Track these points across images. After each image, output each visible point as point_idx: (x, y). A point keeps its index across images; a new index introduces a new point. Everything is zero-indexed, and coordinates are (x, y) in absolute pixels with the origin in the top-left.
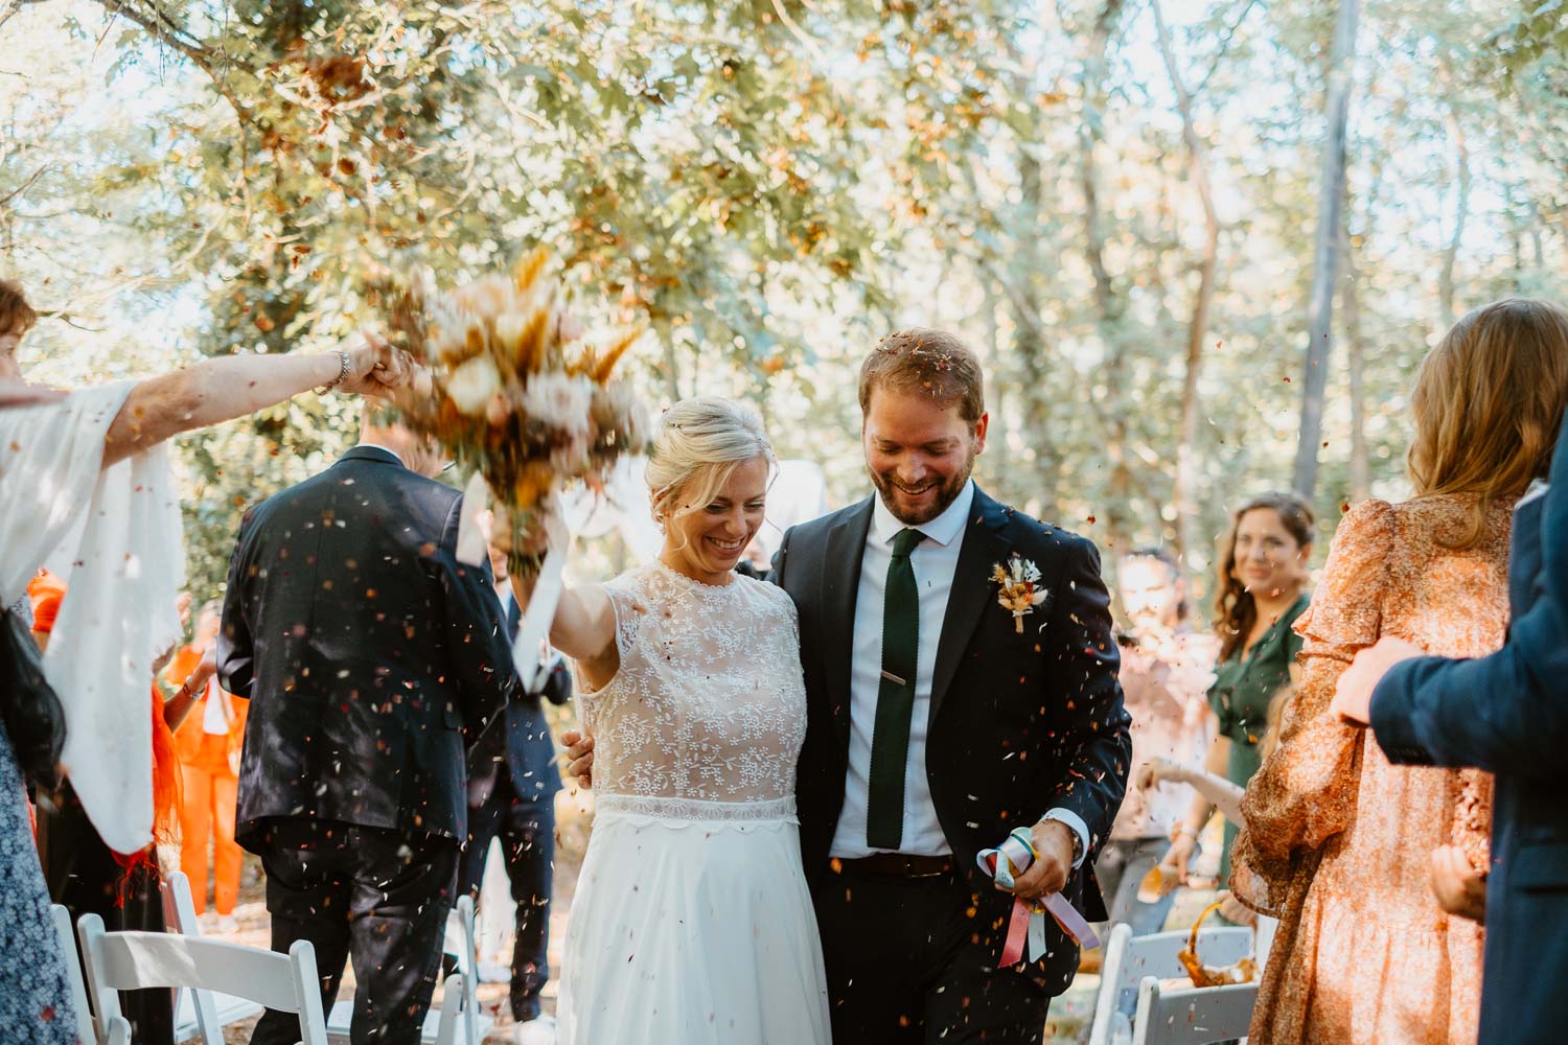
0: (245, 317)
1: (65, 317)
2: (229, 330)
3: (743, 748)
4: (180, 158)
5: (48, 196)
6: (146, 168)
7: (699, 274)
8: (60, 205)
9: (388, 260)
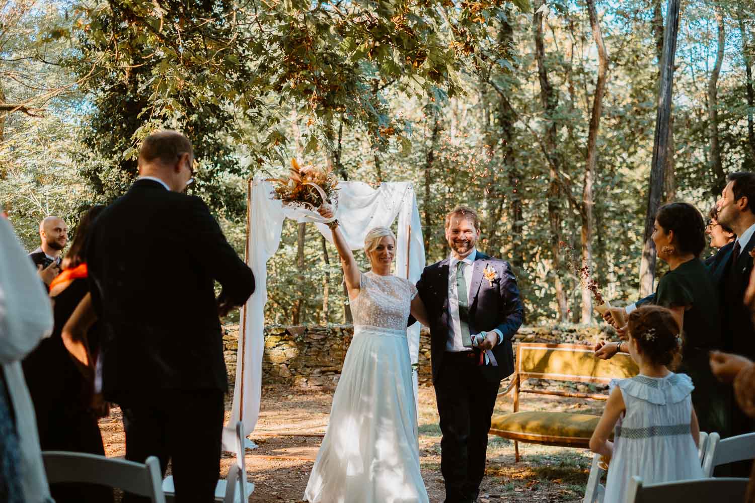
0: (115, 110)
1: (24, 110)
2: (108, 116)
3: (389, 314)
4: (81, 26)
5: (16, 50)
6: (63, 31)
7: (351, 84)
8: (23, 54)
9: (188, 79)
